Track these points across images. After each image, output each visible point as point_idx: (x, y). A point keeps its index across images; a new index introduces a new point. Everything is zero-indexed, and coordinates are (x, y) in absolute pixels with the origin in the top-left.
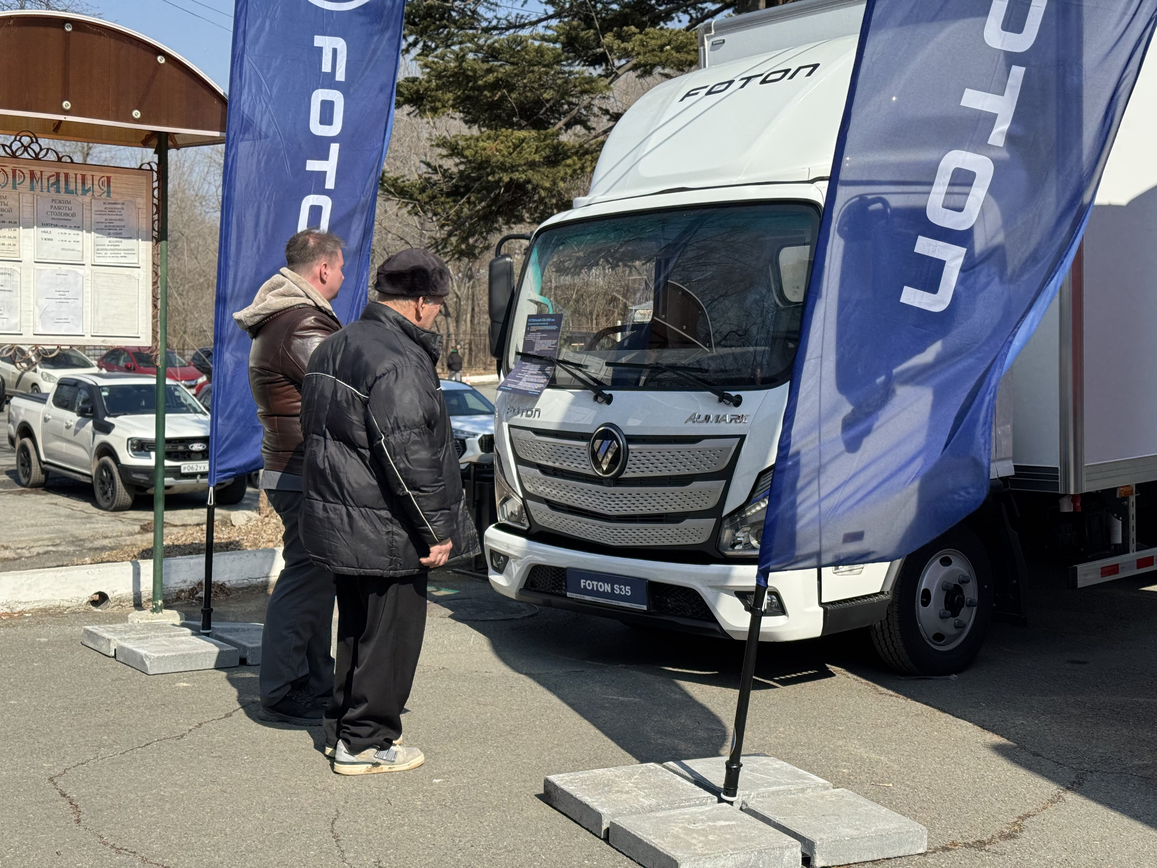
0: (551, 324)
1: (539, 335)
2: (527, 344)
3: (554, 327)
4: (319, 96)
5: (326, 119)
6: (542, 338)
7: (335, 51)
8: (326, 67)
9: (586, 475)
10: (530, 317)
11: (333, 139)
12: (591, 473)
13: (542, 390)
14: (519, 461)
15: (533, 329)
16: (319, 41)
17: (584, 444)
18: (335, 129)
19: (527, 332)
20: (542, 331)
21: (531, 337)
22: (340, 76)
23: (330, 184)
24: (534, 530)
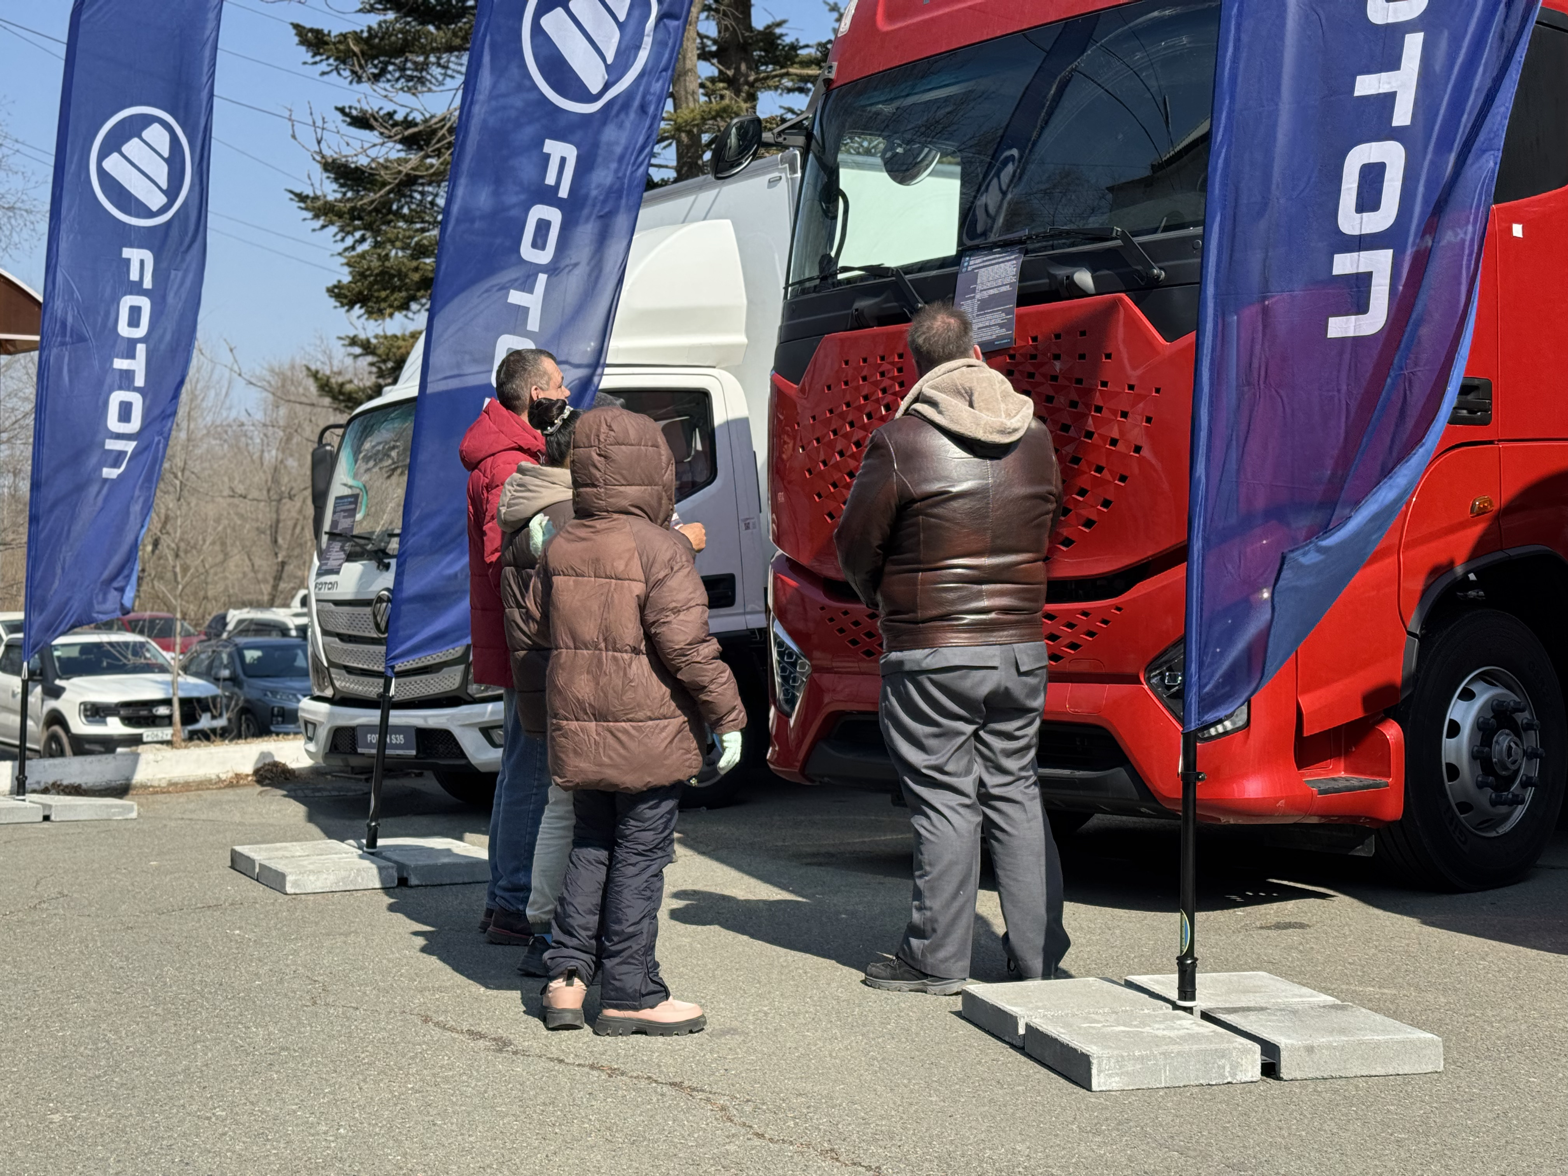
0: (351, 503)
1: (342, 514)
2: (334, 524)
3: (353, 506)
4: (128, 301)
5: (134, 321)
6: (344, 517)
7: (142, 262)
8: (134, 276)
9: (373, 638)
10: (337, 498)
11: (140, 340)
12: (375, 636)
13: (341, 565)
14: (325, 633)
15: (338, 509)
16: (127, 253)
17: (368, 610)
18: (141, 331)
19: (334, 512)
20: (344, 511)
21: (336, 517)
22: (148, 284)
23: (140, 381)
24: (337, 697)
